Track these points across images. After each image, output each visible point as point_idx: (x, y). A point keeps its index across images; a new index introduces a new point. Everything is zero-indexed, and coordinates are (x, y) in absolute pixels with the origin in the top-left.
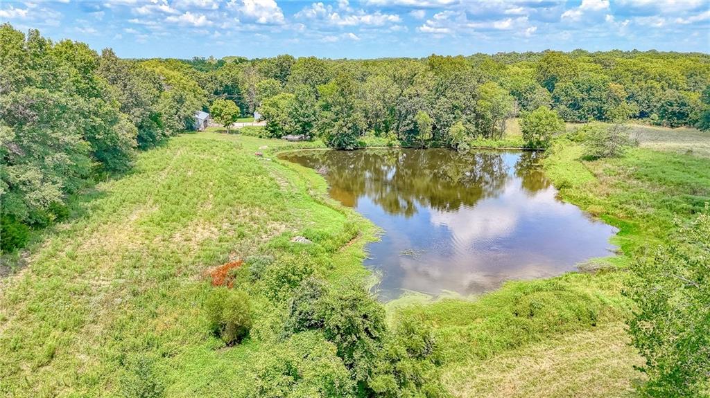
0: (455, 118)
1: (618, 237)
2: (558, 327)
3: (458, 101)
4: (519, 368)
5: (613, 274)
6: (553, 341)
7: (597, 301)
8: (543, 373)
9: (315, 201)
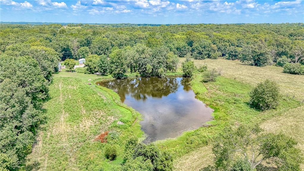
0: (160, 66)
1: (214, 113)
2: (198, 146)
3: (160, 60)
4: (189, 158)
5: (212, 127)
6: (197, 150)
7: (208, 137)
8: (195, 159)
9: (118, 105)
